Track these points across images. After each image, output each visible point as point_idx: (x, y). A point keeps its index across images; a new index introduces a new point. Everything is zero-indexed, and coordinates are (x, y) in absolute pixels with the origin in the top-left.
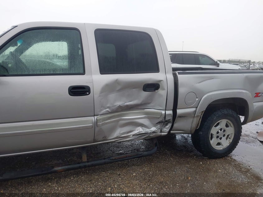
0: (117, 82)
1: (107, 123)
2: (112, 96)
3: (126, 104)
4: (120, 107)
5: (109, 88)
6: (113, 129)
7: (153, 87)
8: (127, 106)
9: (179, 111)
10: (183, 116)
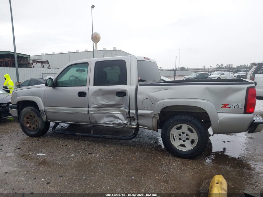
0: (100, 90)
1: (96, 113)
2: (99, 98)
3: (106, 103)
4: (103, 104)
5: (96, 93)
6: (101, 118)
7: (122, 94)
8: (107, 104)
9: (139, 112)
10: (143, 116)
